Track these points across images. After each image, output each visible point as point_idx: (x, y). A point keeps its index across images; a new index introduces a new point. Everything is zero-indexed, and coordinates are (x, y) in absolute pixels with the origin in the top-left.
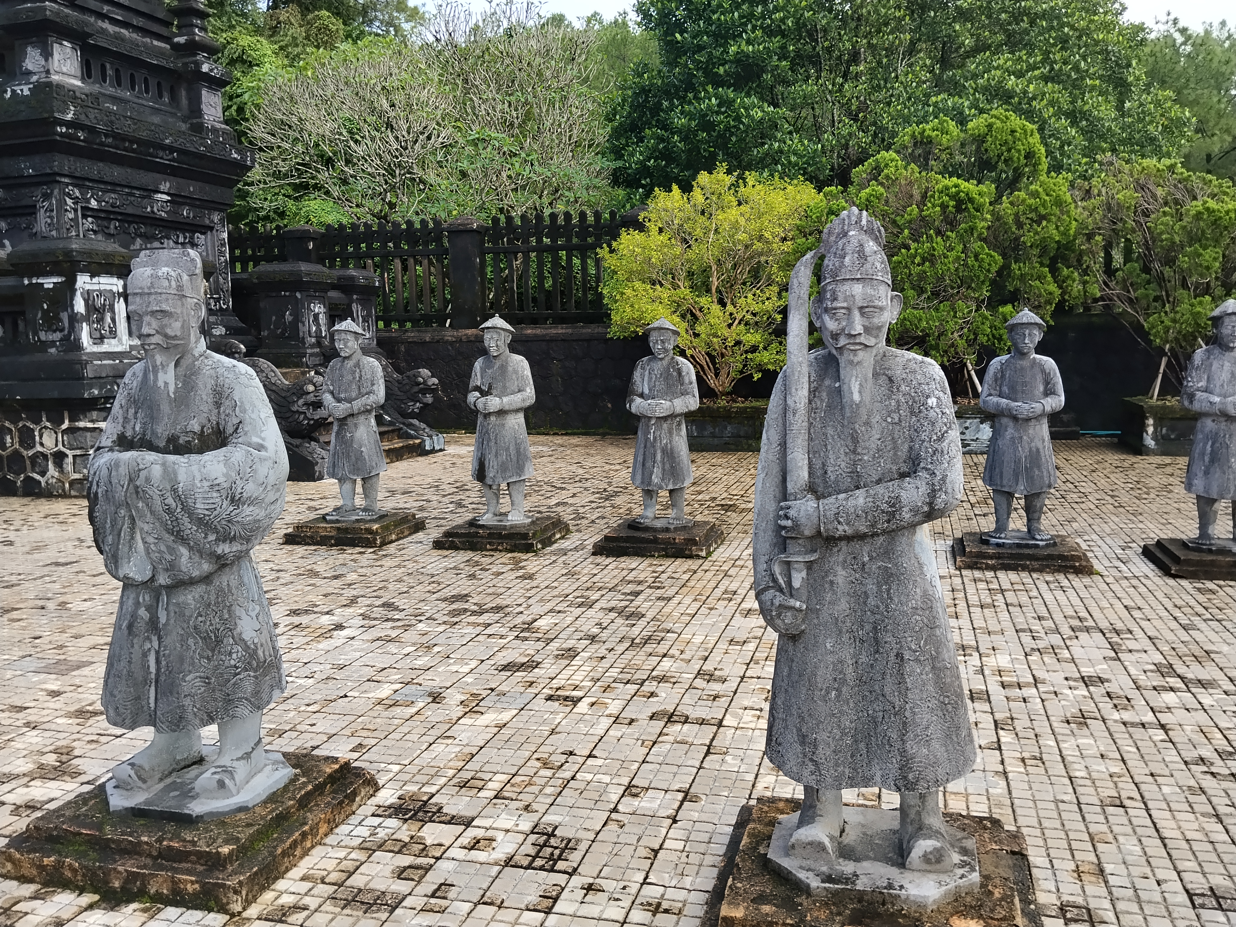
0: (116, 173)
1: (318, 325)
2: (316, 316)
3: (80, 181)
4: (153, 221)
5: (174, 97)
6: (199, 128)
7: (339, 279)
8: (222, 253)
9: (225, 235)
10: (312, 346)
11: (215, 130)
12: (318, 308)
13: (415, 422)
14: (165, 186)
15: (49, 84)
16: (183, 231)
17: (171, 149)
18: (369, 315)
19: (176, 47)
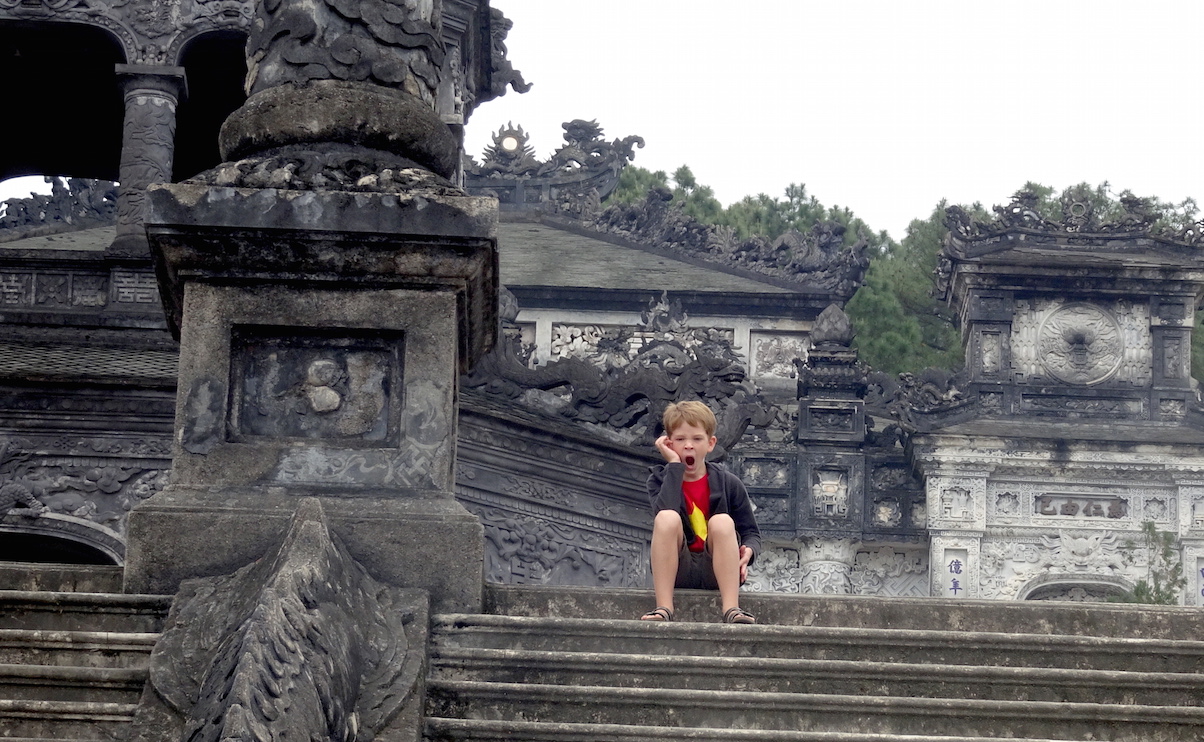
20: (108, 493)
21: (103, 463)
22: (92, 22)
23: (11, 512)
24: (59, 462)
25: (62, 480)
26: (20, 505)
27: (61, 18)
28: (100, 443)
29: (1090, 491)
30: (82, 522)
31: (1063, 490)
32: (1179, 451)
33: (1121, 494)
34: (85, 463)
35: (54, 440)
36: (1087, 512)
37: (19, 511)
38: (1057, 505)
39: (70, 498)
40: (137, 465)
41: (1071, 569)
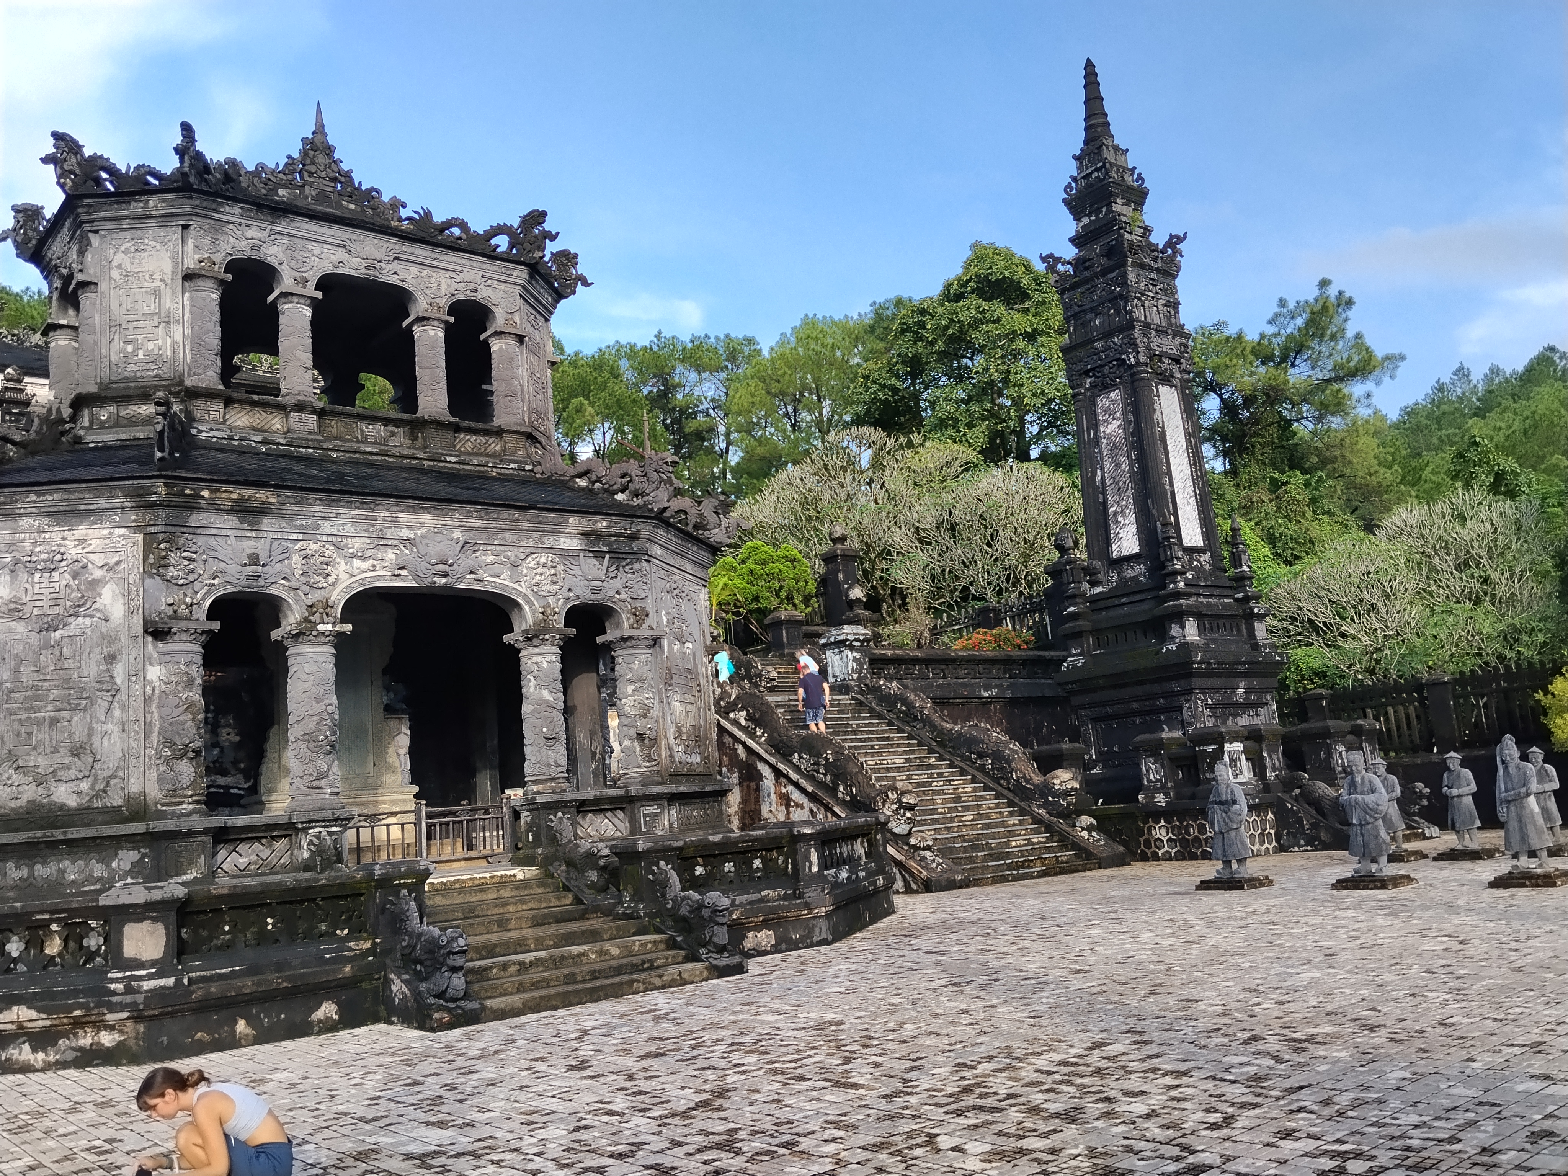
0: (1217, 682)
1: (1342, 759)
2: (1340, 753)
3: (1203, 690)
4: (1237, 705)
5: (1239, 630)
6: (1255, 647)
7: (1352, 726)
8: (1274, 718)
9: (1275, 707)
10: (1340, 773)
11: (1264, 645)
12: (1341, 748)
13: (1417, 818)
14: (1242, 684)
15: (1187, 643)
16: (1252, 708)
17: (1244, 663)
18: (1374, 749)
19: (1236, 600)
20: (515, 566)
21: (511, 548)
22: (401, 284)
23: (468, 576)
24: (489, 547)
25: (490, 559)
26: (471, 572)
27: (384, 279)
28: (508, 536)
30: (505, 583)
34: (502, 548)
35: (485, 535)
37: (472, 576)
39: (497, 568)
40: (529, 550)
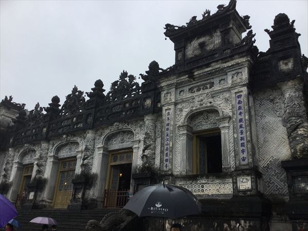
29: (203, 83)
31: (196, 85)
32: (224, 61)
33: (212, 81)
36: (203, 89)
38: (195, 89)
41: (199, 106)
